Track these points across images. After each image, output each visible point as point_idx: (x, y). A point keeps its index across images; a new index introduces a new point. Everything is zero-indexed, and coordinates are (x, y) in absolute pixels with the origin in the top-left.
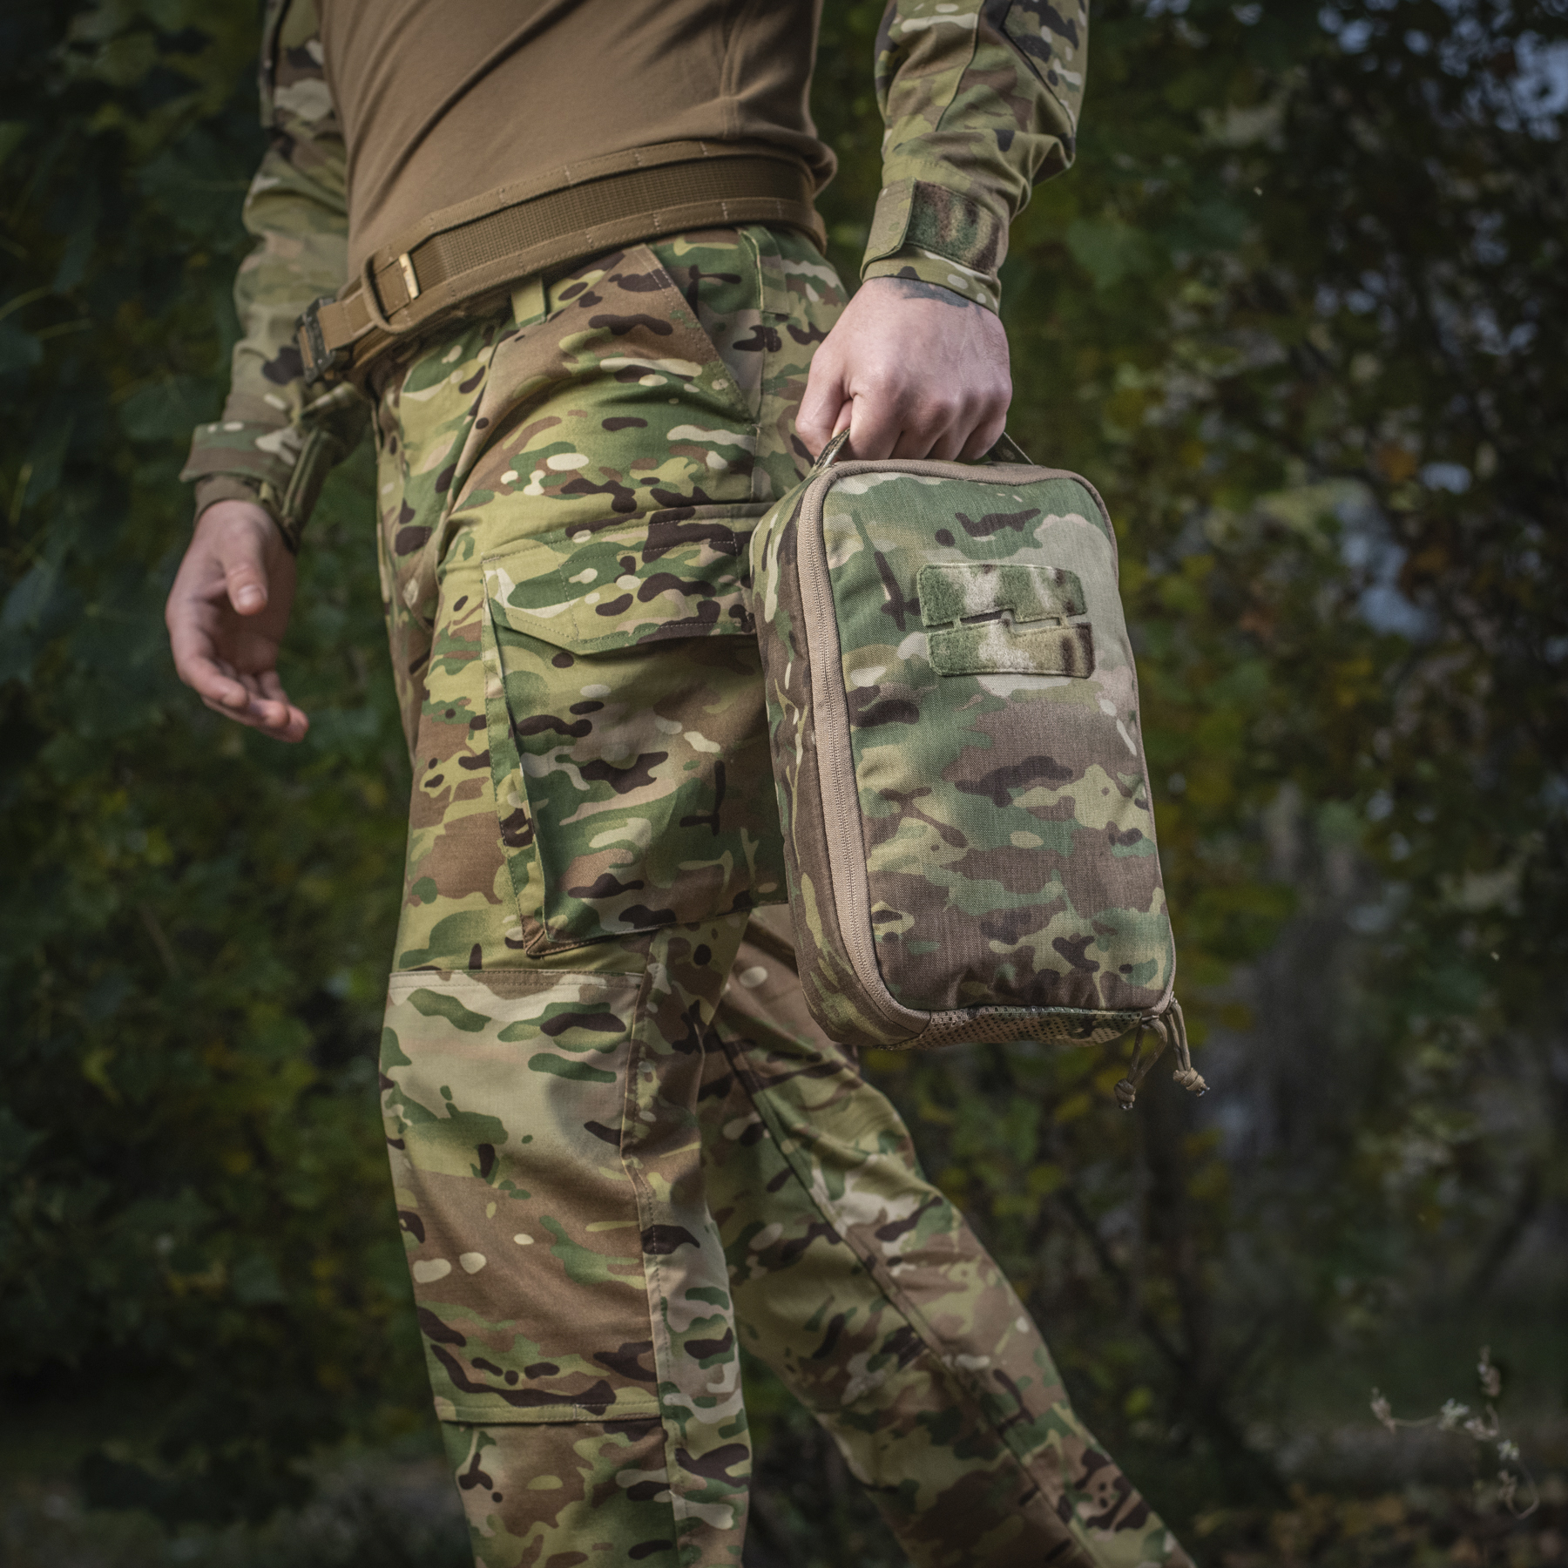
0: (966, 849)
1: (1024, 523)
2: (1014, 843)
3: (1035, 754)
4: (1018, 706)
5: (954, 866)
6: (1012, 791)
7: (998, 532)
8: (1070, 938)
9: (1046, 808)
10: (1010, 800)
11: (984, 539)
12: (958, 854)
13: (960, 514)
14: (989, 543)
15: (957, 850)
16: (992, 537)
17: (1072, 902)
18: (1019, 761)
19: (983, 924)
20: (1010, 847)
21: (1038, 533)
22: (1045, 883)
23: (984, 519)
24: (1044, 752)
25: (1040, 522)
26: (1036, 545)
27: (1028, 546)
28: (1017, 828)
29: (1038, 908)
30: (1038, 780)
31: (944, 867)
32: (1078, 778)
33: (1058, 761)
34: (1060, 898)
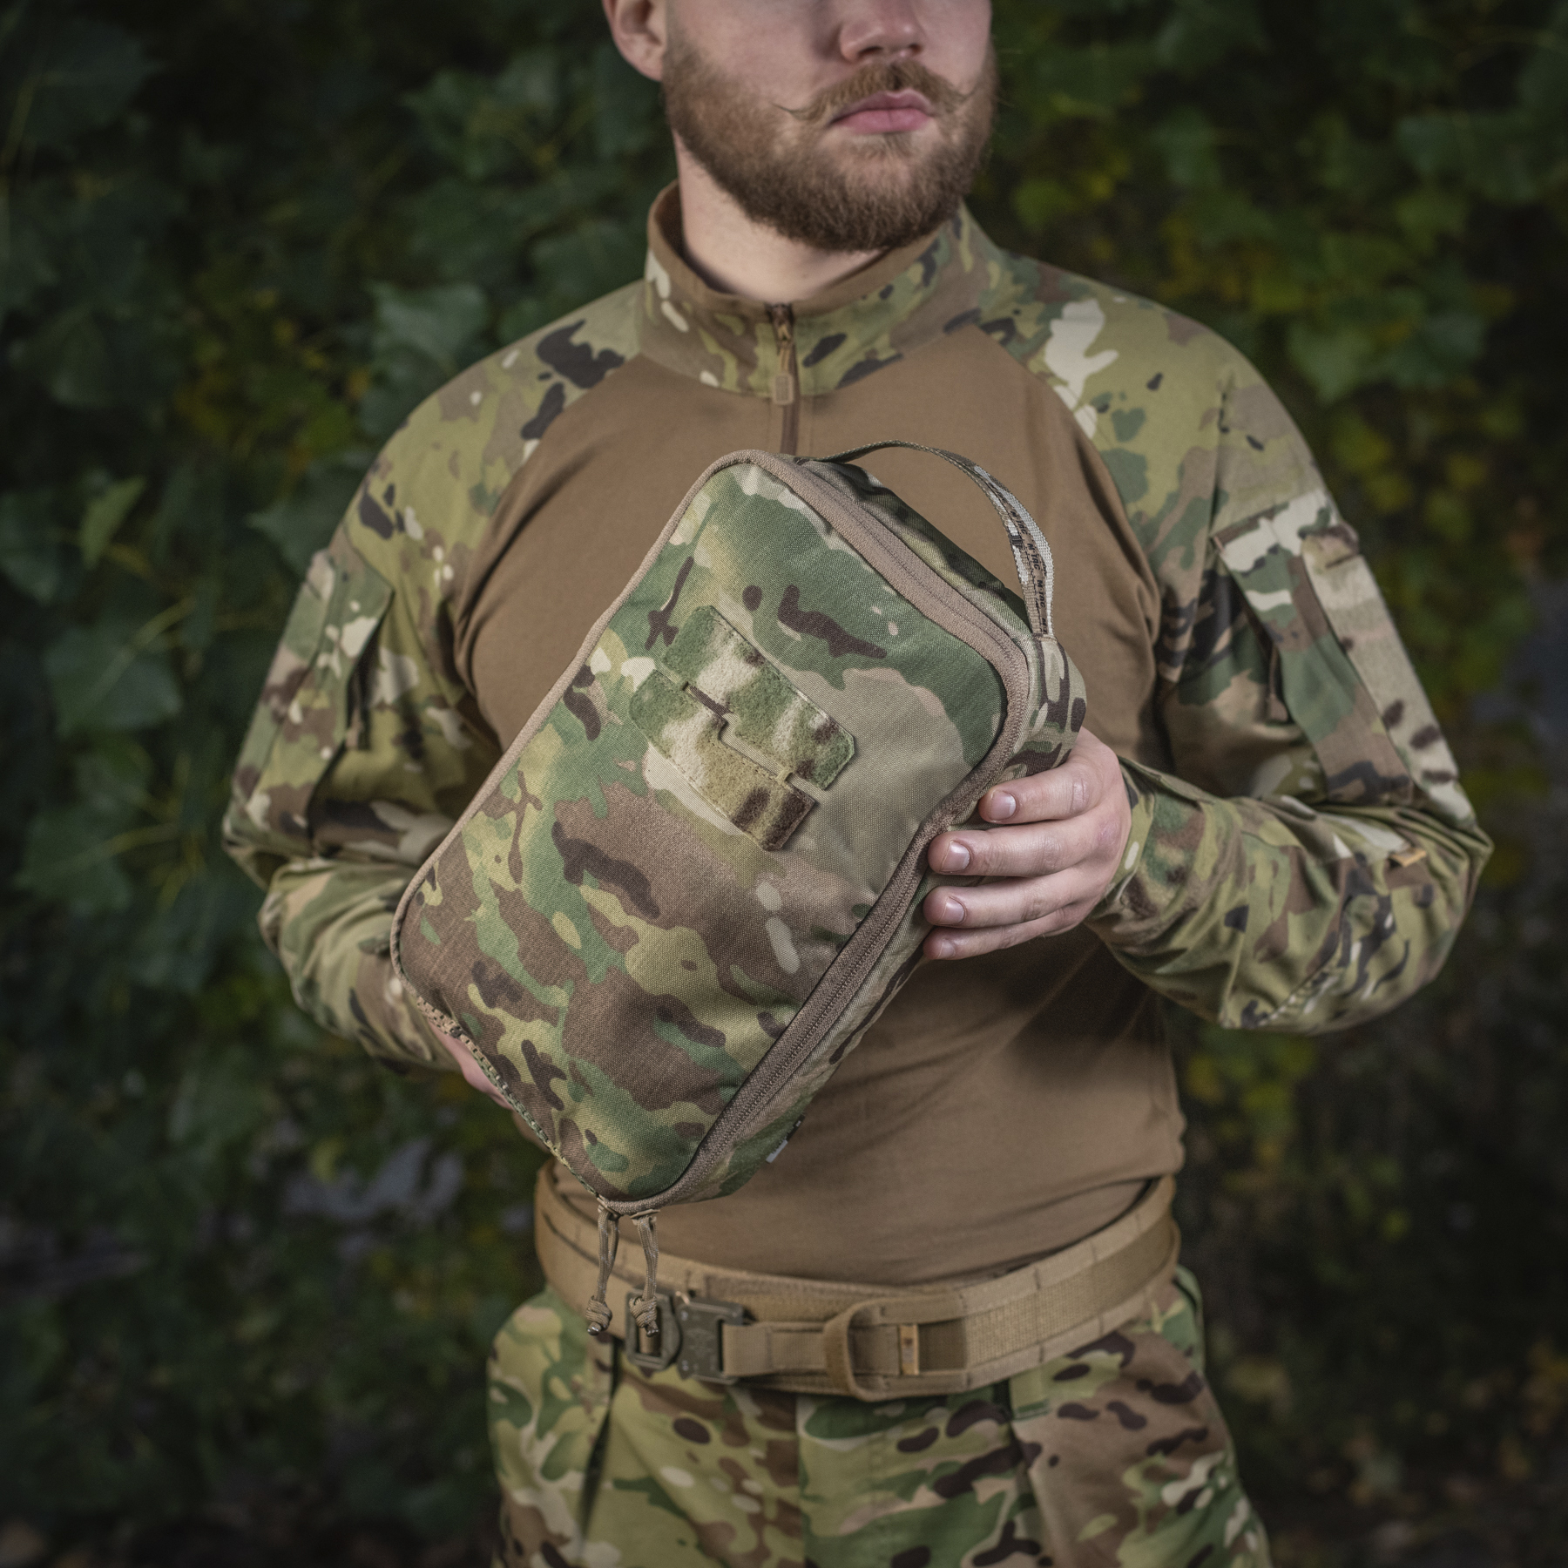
0: (516, 886)
1: (848, 651)
2: (555, 921)
3: (636, 864)
4: (656, 807)
5: (499, 891)
6: (587, 876)
7: (810, 637)
8: (542, 1054)
9: (607, 921)
10: (579, 882)
11: (789, 632)
12: (510, 885)
13: (796, 589)
14: (790, 639)
15: (511, 879)
16: (798, 637)
17: (566, 1024)
18: (614, 855)
19: (479, 963)
20: (547, 922)
21: (852, 675)
22: (555, 983)
23: (812, 614)
24: (647, 872)
25: (866, 666)
26: (838, 683)
27: (826, 677)
28: (567, 912)
29: (532, 999)
30: (621, 890)
31: (493, 884)
32: (659, 925)
33: (653, 893)
34: (557, 1010)
